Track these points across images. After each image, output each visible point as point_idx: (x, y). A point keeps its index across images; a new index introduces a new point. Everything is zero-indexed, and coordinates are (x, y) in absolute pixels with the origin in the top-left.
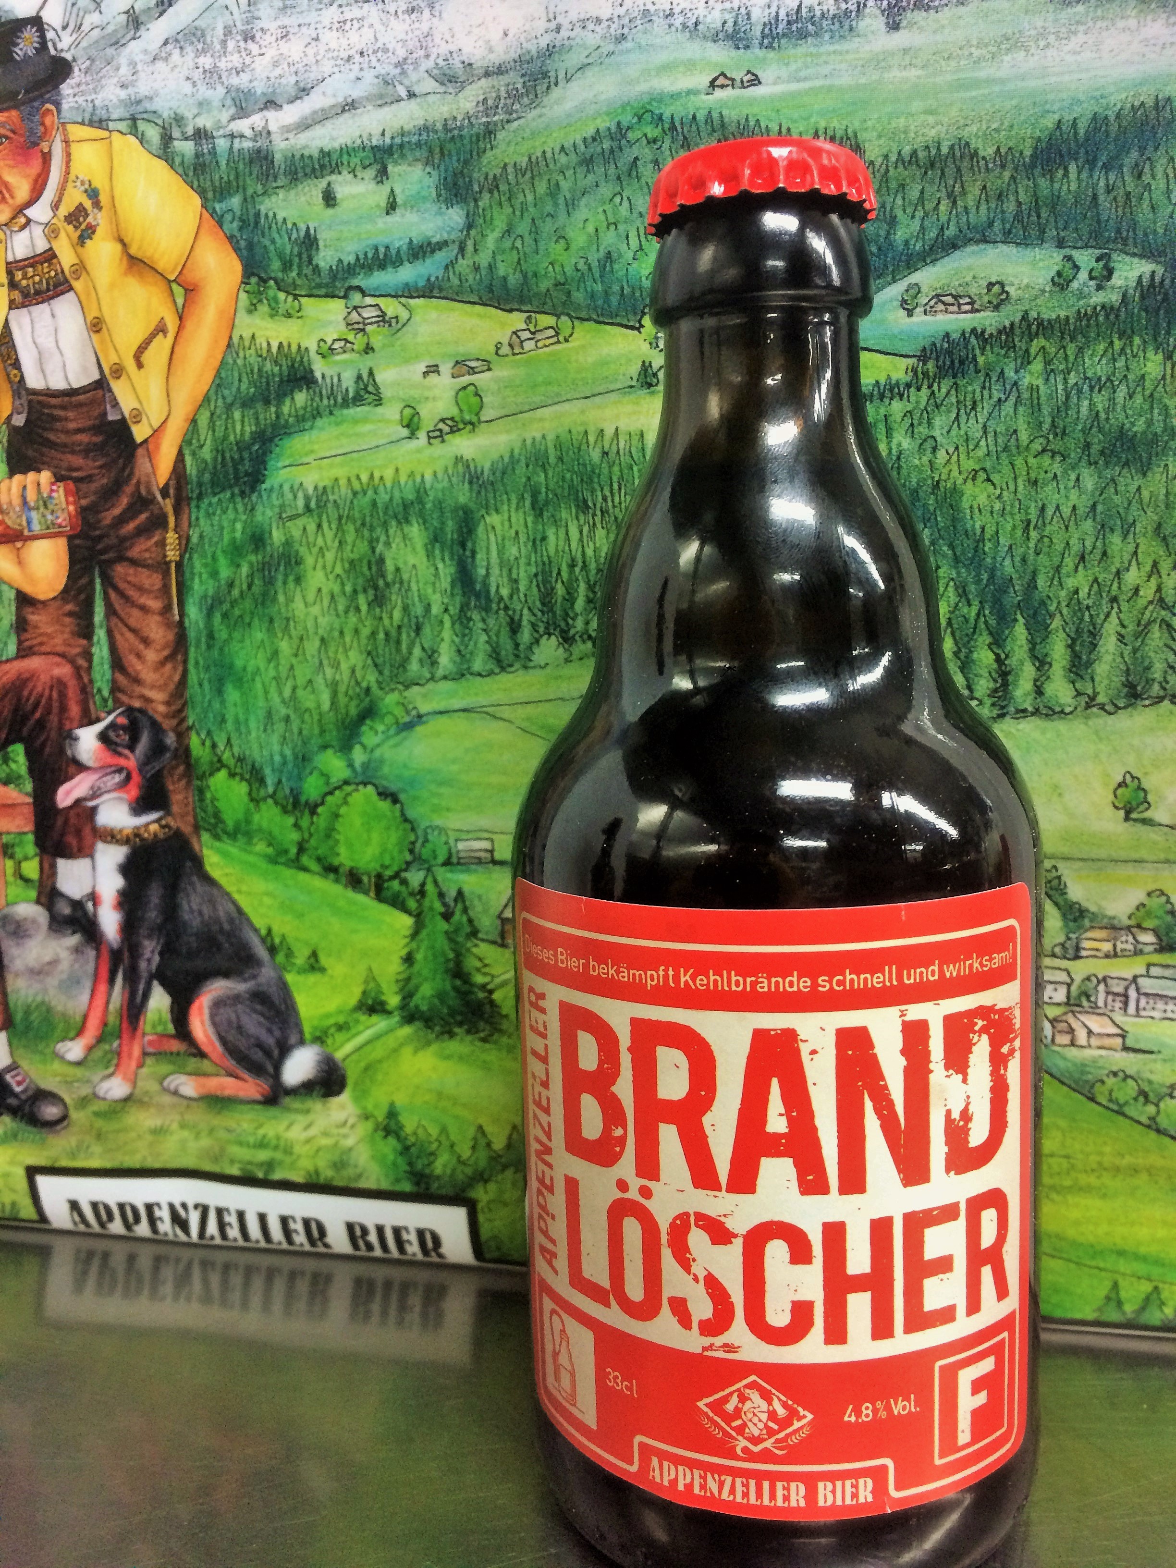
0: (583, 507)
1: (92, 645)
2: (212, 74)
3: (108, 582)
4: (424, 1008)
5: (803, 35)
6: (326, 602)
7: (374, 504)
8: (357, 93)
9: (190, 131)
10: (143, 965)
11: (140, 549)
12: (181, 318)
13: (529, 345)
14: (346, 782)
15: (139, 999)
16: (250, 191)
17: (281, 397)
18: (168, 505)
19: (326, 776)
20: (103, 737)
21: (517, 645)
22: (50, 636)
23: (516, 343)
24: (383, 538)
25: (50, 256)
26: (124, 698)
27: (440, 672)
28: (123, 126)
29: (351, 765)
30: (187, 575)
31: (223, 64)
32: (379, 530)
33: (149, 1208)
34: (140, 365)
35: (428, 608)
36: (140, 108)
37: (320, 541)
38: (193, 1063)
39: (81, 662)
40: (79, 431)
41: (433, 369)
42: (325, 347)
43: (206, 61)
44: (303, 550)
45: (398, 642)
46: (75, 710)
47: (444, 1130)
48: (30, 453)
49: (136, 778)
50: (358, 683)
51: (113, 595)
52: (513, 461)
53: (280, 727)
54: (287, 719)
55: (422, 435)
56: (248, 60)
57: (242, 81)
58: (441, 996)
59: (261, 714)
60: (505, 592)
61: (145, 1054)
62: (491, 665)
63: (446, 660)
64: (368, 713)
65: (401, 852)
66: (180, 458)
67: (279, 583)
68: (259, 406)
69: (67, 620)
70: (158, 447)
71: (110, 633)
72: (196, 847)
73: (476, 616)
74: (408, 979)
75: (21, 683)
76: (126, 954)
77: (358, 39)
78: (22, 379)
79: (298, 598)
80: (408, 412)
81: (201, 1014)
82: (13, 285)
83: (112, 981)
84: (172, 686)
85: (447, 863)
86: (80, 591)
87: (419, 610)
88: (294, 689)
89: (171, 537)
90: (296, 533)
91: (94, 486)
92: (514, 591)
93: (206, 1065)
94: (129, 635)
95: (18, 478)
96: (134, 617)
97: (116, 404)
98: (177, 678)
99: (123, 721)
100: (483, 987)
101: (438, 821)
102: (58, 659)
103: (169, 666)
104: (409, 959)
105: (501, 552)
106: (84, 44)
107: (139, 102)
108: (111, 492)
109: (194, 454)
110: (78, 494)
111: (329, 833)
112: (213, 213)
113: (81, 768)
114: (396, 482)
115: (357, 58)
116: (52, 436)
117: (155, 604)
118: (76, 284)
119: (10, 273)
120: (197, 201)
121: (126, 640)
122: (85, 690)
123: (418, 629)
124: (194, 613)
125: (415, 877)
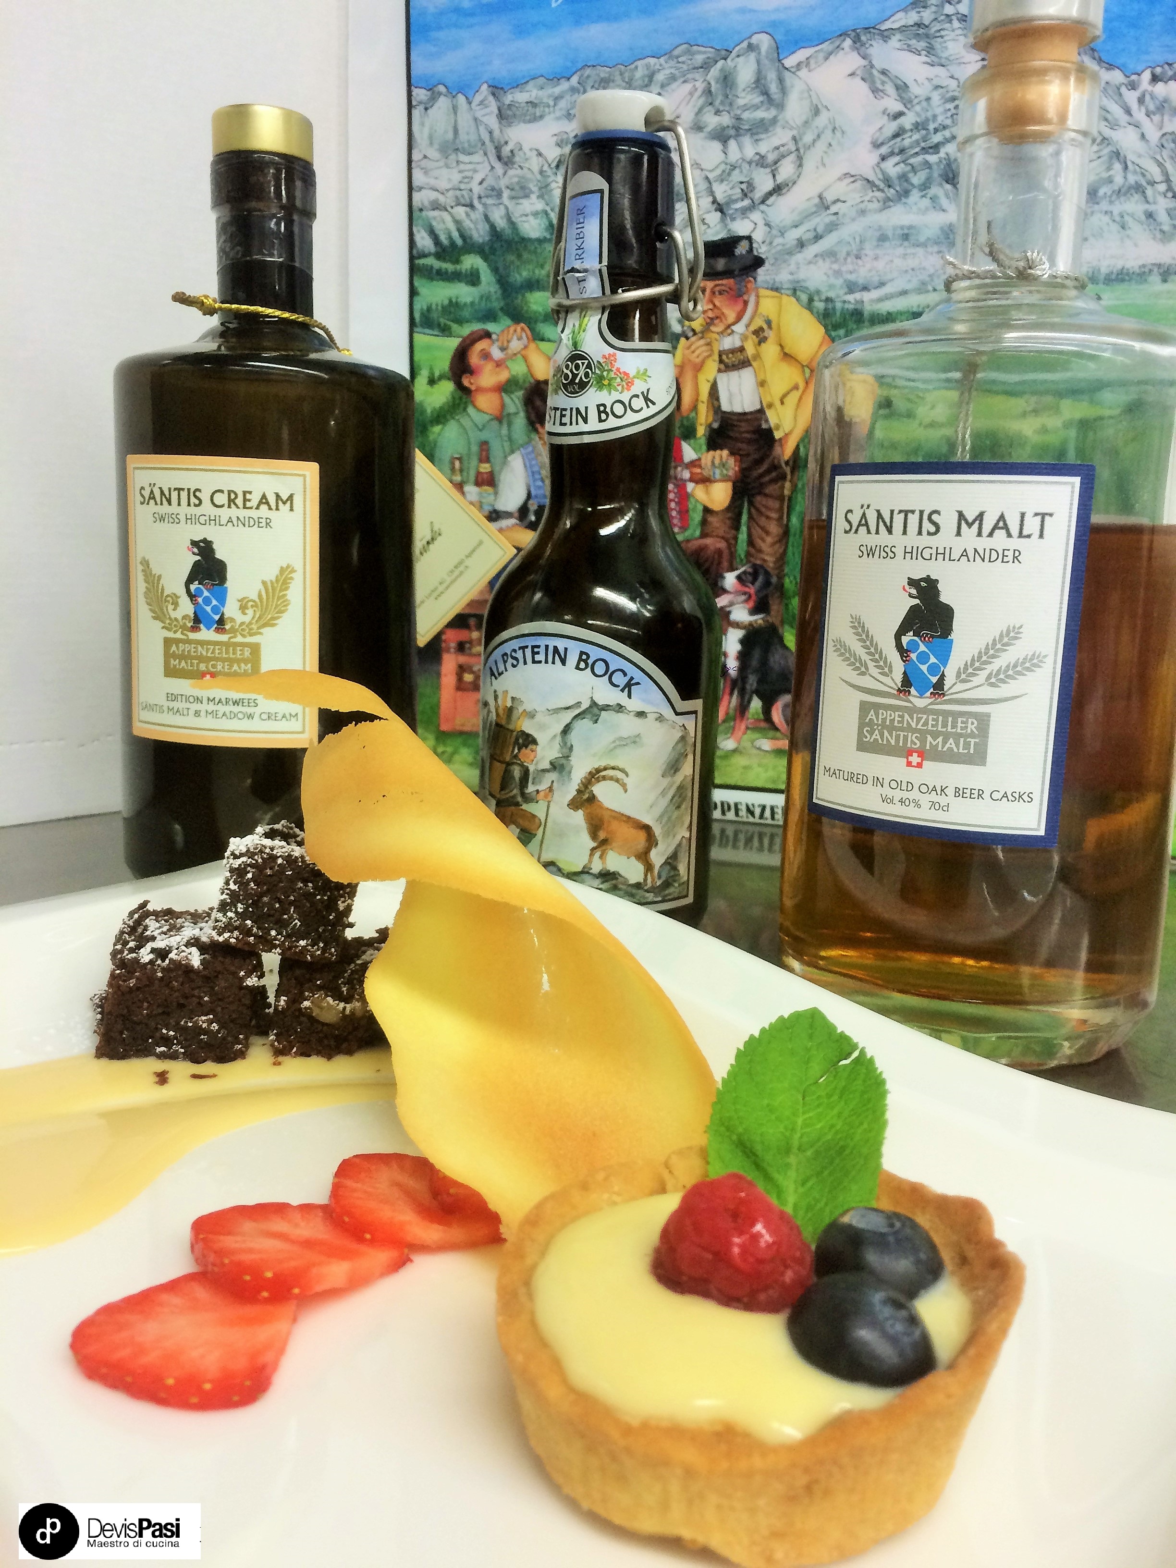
1: (738, 533)
2: (838, 273)
3: (751, 503)
5: (1123, 280)
8: (908, 287)
9: (823, 298)
10: (748, 687)
11: (771, 489)
12: (807, 383)
15: (746, 703)
16: (849, 328)
18: (788, 470)
20: (739, 578)
22: (717, 528)
25: (742, 349)
26: (752, 559)
28: (789, 292)
30: (793, 502)
31: (844, 269)
33: (736, 805)
34: (782, 403)
36: (798, 285)
38: (771, 733)
39: (733, 542)
40: (748, 432)
43: (836, 267)
46: (725, 564)
48: (720, 441)
49: (754, 597)
51: (753, 510)
56: (856, 267)
57: (852, 277)
61: (747, 728)
66: (797, 447)
69: (728, 522)
70: (786, 442)
71: (749, 529)
72: (780, 631)
75: (702, 549)
76: (739, 682)
77: (911, 263)
78: (719, 406)
81: (777, 709)
82: (721, 361)
83: (731, 694)
84: (778, 555)
86: (735, 507)
89: (788, 485)
91: (751, 458)
93: (778, 734)
94: (760, 531)
95: (711, 453)
96: (763, 521)
97: (767, 421)
98: (781, 550)
99: (750, 570)
102: (719, 540)
103: (777, 546)
106: (773, 251)
107: (798, 282)
108: (759, 462)
109: (805, 447)
110: (741, 461)
112: (830, 336)
113: (724, 591)
115: (910, 271)
116: (731, 434)
117: (774, 515)
118: (754, 364)
119: (720, 356)
120: (822, 330)
121: (757, 531)
122: (732, 555)
124: (794, 520)
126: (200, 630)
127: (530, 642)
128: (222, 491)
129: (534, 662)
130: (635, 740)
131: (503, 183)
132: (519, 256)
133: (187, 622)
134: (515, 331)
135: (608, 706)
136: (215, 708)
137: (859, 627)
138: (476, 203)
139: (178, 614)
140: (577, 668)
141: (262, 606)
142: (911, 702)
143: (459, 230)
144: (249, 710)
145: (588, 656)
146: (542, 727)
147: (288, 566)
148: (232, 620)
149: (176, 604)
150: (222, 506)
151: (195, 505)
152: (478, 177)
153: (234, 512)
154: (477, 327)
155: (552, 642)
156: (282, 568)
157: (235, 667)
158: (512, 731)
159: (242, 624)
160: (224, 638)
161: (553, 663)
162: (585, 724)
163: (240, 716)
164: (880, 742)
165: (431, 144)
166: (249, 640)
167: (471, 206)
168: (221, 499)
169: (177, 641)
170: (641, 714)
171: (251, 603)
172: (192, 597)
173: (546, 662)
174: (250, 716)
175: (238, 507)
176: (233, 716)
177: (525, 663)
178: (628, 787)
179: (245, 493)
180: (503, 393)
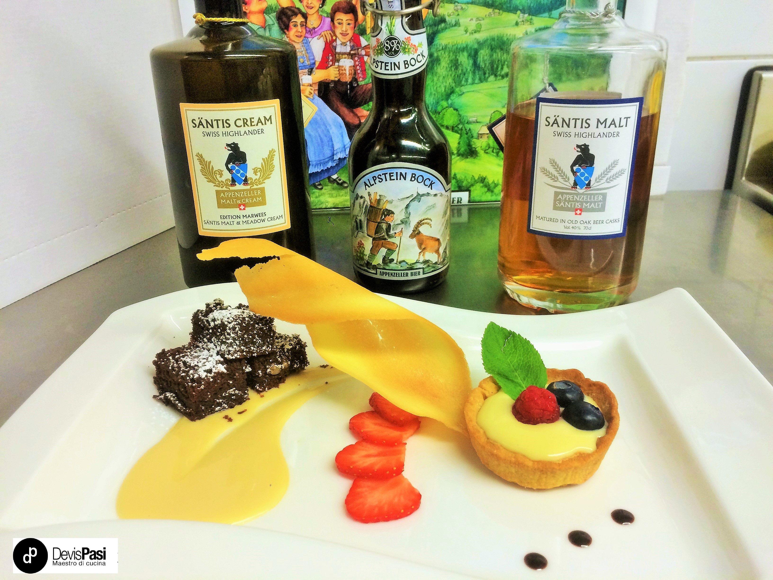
0: (502, 49)
4: (462, 153)
6: (445, 69)
7: (457, 48)
13: (493, 16)
14: (447, 107)
17: (438, 25)
19: (442, 106)
21: (485, 77)
23: (490, 15)
24: (458, 55)
27: (468, 83)
29: (448, 104)
32: (457, 53)
35: (467, 69)
37: (445, 56)
41: (472, 20)
42: (449, 14)
44: (441, 58)
45: (460, 77)
47: (465, 177)
50: (451, 86)
52: (487, 40)
53: (433, 96)
54: (435, 94)
55: (468, 33)
58: (465, 150)
59: (429, 93)
60: (483, 66)
62: (479, 82)
63: (470, 81)
64: (452, 92)
65: (458, 121)
67: (435, 65)
68: (434, 27)
73: (477, 71)
74: (459, 147)
79: (439, 68)
80: (466, 29)
85: (467, 123)
87: (465, 70)
88: (436, 88)
90: (440, 54)
92: (485, 66)
100: (474, 148)
101: (465, 114)
104: (459, 143)
105: (483, 58)
111: (442, 118)
114: (462, 44)
123: (465, 74)
125: (460, 126)
126: (236, 185)
127: (388, 171)
128: (240, 119)
129: (391, 180)
130: (433, 206)
133: (228, 182)
135: (424, 194)
136: (247, 219)
137: (553, 163)
139: (223, 179)
140: (411, 180)
141: (263, 170)
142: (577, 191)
144: (263, 218)
145: (415, 175)
146: (396, 207)
147: (272, 150)
148: (251, 178)
149: (221, 175)
150: (241, 126)
151: (227, 127)
153: (247, 129)
155: (399, 171)
156: (270, 151)
157: (255, 200)
158: (380, 209)
159: (256, 179)
160: (248, 187)
161: (400, 179)
162: (415, 203)
163: (259, 221)
164: (564, 206)
166: (259, 186)
168: (240, 123)
169: (224, 192)
170: (435, 195)
171: (258, 170)
172: (230, 170)
173: (397, 179)
174: (264, 221)
175: (248, 126)
176: (255, 221)
177: (386, 180)
178: (432, 226)
179: (251, 119)
180: (265, 14)
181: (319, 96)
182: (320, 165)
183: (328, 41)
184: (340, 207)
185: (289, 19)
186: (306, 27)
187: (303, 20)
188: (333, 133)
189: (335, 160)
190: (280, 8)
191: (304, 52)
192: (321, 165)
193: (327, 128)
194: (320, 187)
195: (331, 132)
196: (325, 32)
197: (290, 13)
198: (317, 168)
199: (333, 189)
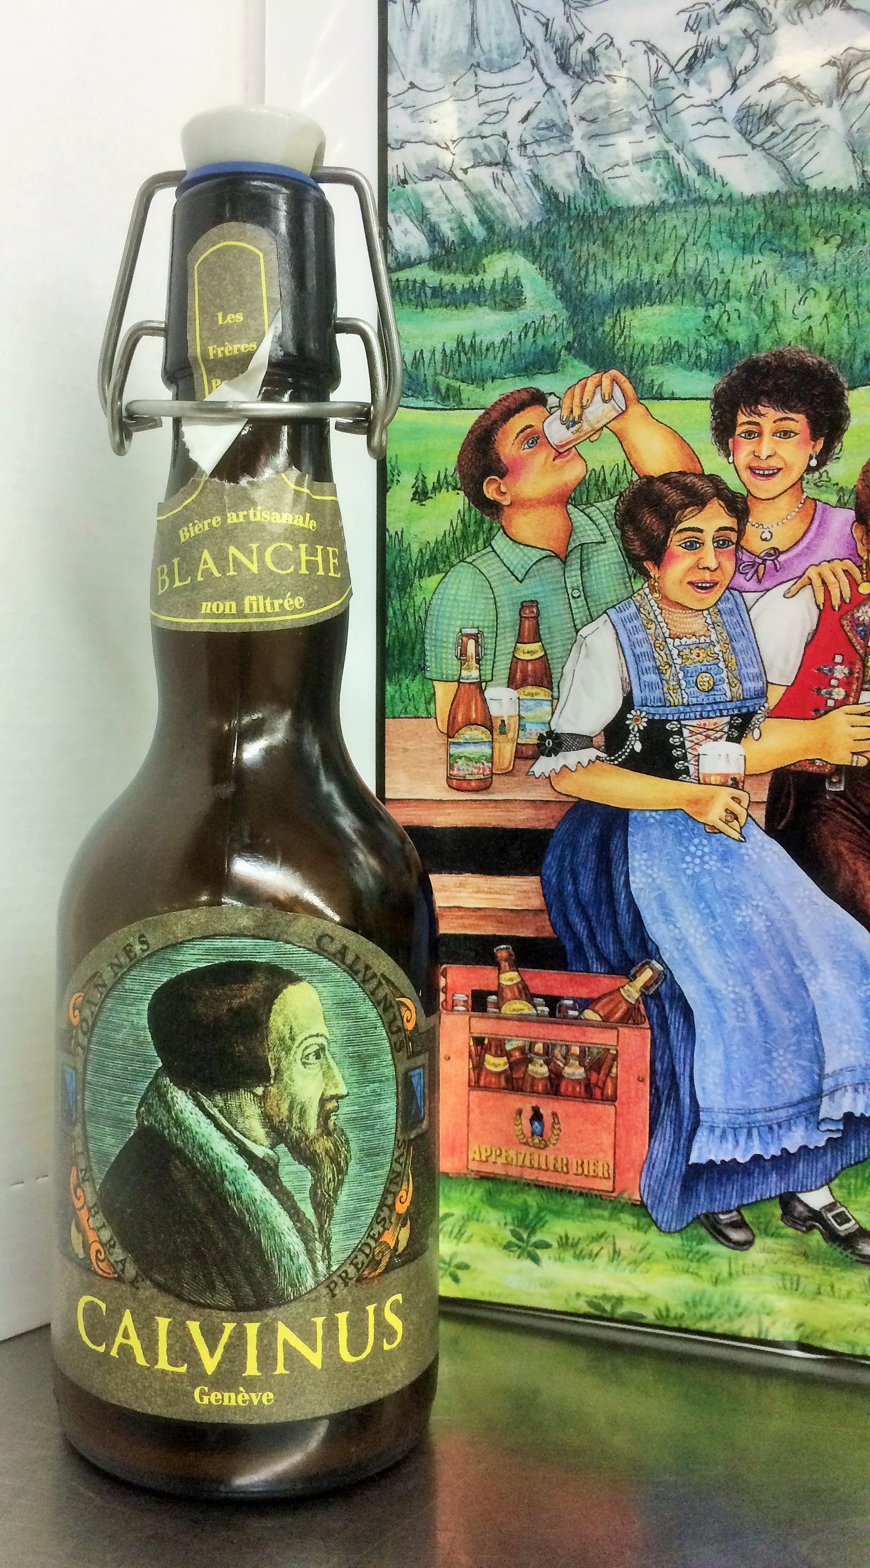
131: (571, 113)
132: (608, 243)
134: (599, 384)
138: (514, 156)
143: (477, 211)
152: (519, 110)
154: (513, 385)
165: (425, 61)
167: (506, 163)
180: (569, 506)
181: (771, 830)
182: (749, 1135)
183: (836, 602)
184: (829, 1346)
185: (669, 520)
186: (738, 546)
187: (728, 521)
188: (824, 994)
189: (823, 1120)
190: (635, 478)
191: (717, 649)
192: (755, 1132)
193: (797, 971)
194: (736, 1235)
195: (814, 989)
196: (825, 569)
197: (674, 496)
198: (730, 1145)
199: (805, 1254)
